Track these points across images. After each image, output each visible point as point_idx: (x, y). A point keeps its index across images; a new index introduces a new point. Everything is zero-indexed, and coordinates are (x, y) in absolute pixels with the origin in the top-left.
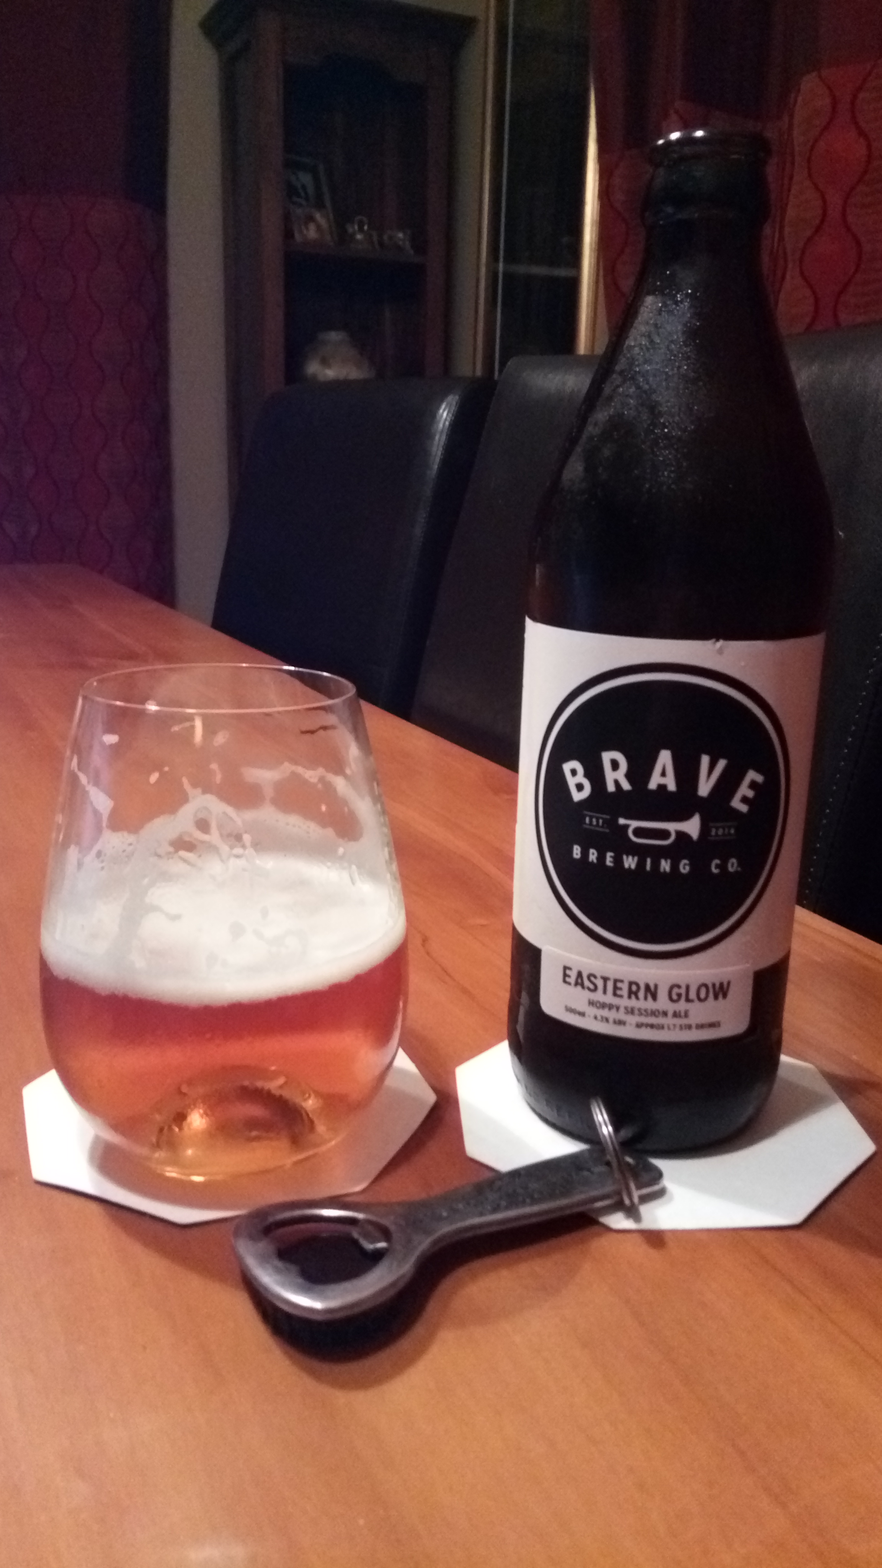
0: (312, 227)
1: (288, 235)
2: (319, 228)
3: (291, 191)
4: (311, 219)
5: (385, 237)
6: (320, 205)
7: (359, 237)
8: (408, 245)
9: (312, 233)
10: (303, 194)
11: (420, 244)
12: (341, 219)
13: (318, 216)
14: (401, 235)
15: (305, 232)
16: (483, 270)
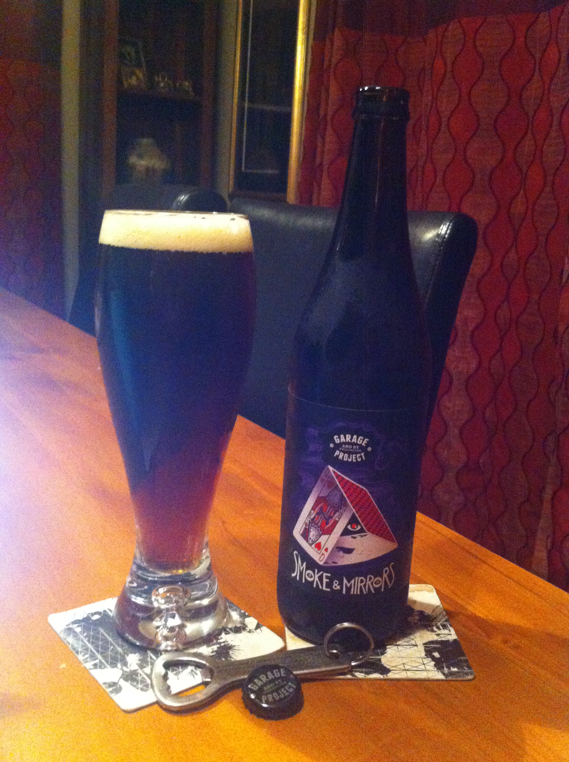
0: (134, 79)
1: (120, 82)
2: (138, 78)
3: (122, 56)
4: (133, 73)
5: (178, 84)
6: (139, 65)
7: (162, 85)
8: (191, 89)
9: (134, 81)
10: (128, 58)
11: (198, 89)
12: (151, 74)
13: (138, 72)
14: (187, 84)
15: (129, 81)
16: (235, 108)
